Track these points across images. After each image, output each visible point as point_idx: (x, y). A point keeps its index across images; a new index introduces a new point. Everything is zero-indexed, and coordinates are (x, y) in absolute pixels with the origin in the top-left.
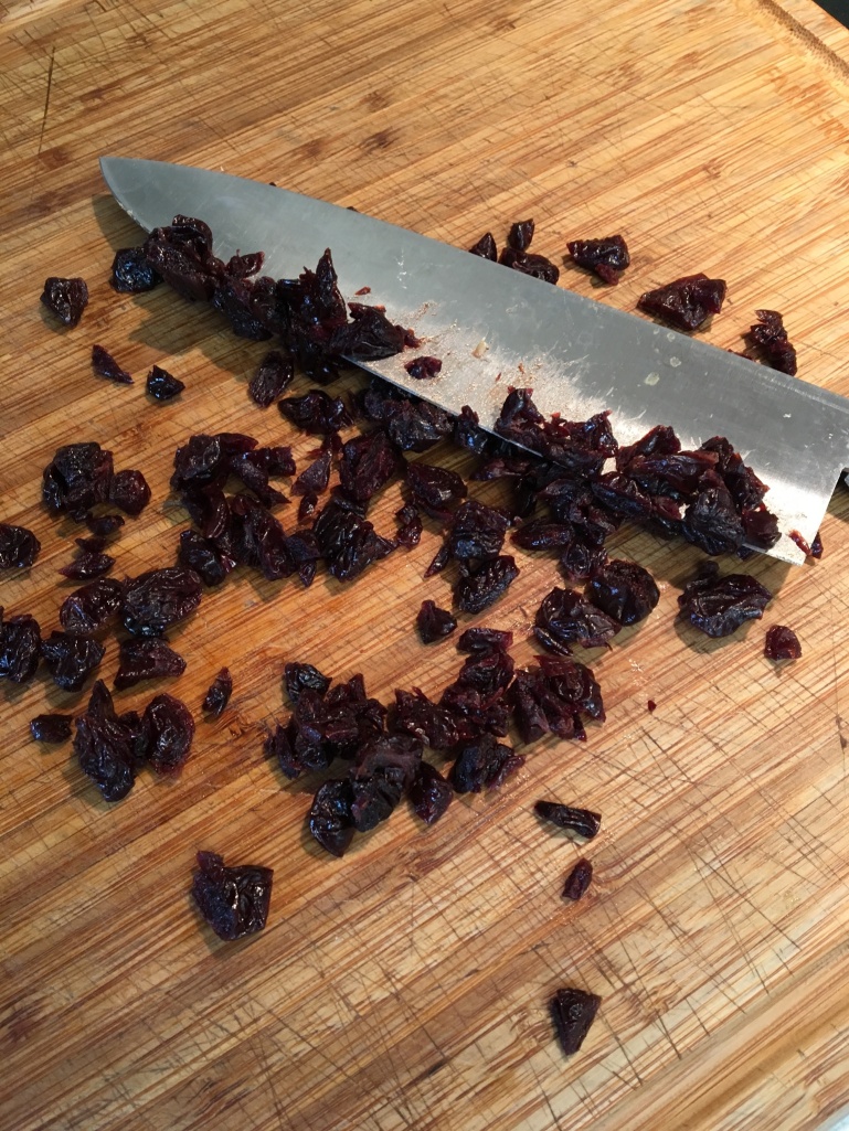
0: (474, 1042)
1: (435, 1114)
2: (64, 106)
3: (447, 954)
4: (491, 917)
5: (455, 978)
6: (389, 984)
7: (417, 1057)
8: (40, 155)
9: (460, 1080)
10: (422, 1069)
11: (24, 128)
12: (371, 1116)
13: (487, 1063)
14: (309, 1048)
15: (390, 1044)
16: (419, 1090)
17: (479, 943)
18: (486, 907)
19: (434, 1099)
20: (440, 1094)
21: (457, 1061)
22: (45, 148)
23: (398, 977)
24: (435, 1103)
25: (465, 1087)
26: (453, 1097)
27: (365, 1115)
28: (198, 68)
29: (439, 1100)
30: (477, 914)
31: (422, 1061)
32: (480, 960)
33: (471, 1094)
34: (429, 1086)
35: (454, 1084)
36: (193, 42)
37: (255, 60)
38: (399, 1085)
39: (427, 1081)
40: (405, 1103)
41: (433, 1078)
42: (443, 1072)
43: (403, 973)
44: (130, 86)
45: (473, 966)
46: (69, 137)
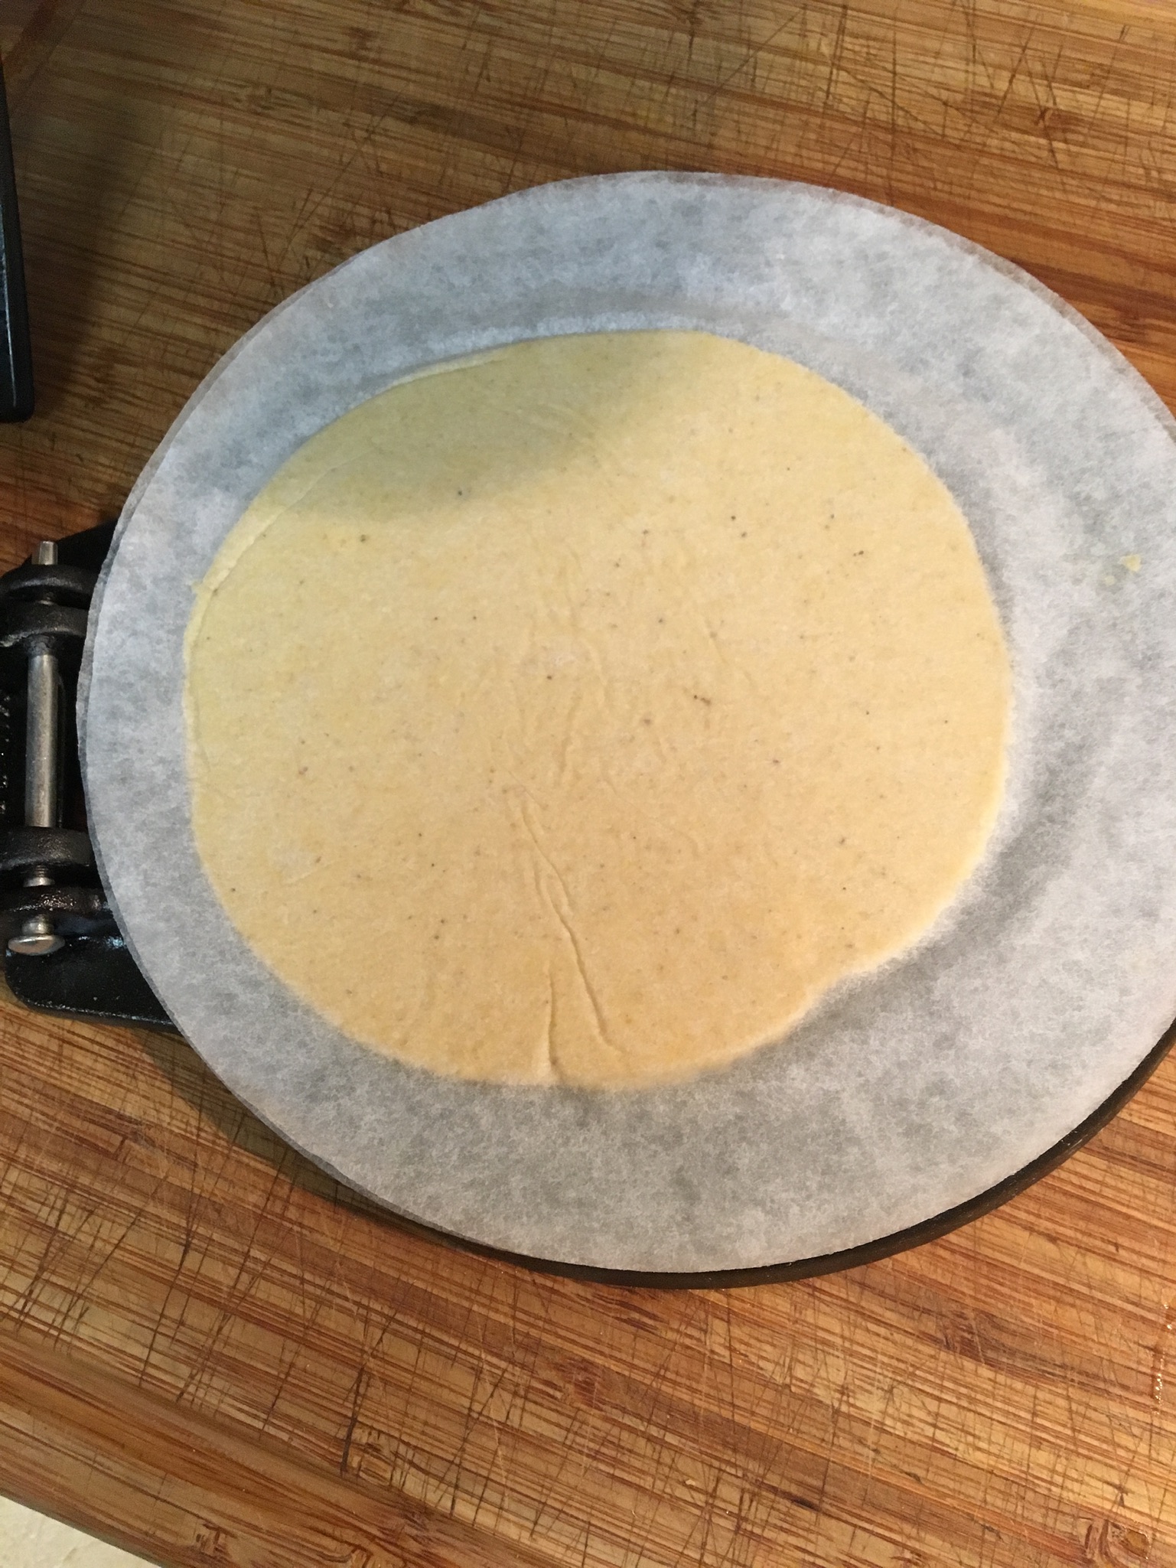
0: (855, 1526)
1: (768, 1534)
3: (910, 1435)
4: (978, 1457)
5: (895, 1461)
6: (838, 1395)
7: (800, 1476)
9: (812, 1537)
10: (794, 1489)
12: (720, 1470)
13: (848, 1555)
14: (727, 1361)
15: (789, 1439)
16: (773, 1501)
17: (945, 1463)
18: (983, 1445)
19: (779, 1523)
20: (785, 1526)
21: (825, 1522)
23: (851, 1400)
24: (775, 1526)
25: (810, 1548)
26: (792, 1540)
27: (716, 1464)
29: (782, 1529)
30: (970, 1439)
31: (800, 1484)
32: (930, 1476)
33: (808, 1558)
34: (785, 1509)
35: (805, 1534)
38: (764, 1476)
39: (788, 1503)
40: (754, 1496)
41: (795, 1507)
42: (807, 1514)
43: (858, 1404)
45: (920, 1473)
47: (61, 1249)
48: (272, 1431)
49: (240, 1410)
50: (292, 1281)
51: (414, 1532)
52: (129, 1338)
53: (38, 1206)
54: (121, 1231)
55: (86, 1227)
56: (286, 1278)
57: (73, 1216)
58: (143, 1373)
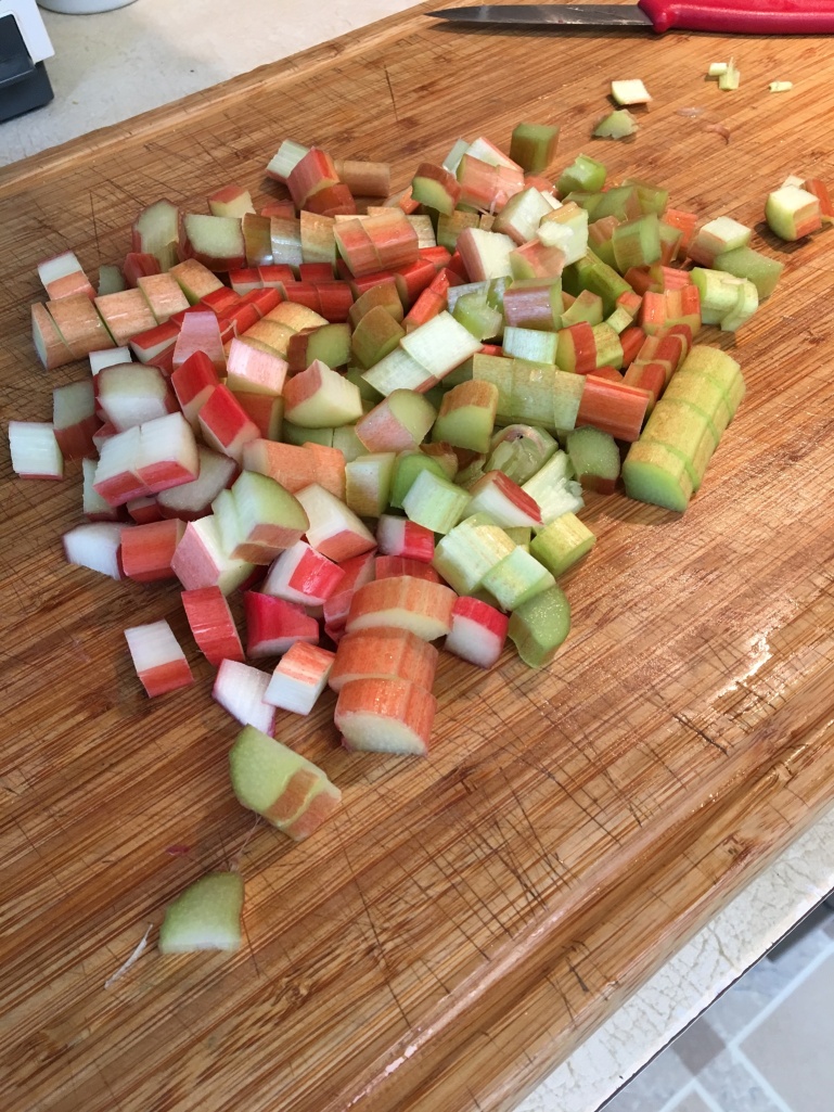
2: (404, 95)
8: (399, 122)
11: (382, 108)
22: (400, 118)
28: (487, 72)
36: (478, 58)
37: (523, 66)
44: (444, 83)
46: (415, 112)
47: (508, 854)
48: (686, 780)
49: (666, 791)
50: (603, 728)
51: (776, 738)
52: (588, 837)
53: (472, 855)
54: (519, 810)
55: (504, 831)
56: (600, 730)
57: (492, 835)
58: (614, 838)
